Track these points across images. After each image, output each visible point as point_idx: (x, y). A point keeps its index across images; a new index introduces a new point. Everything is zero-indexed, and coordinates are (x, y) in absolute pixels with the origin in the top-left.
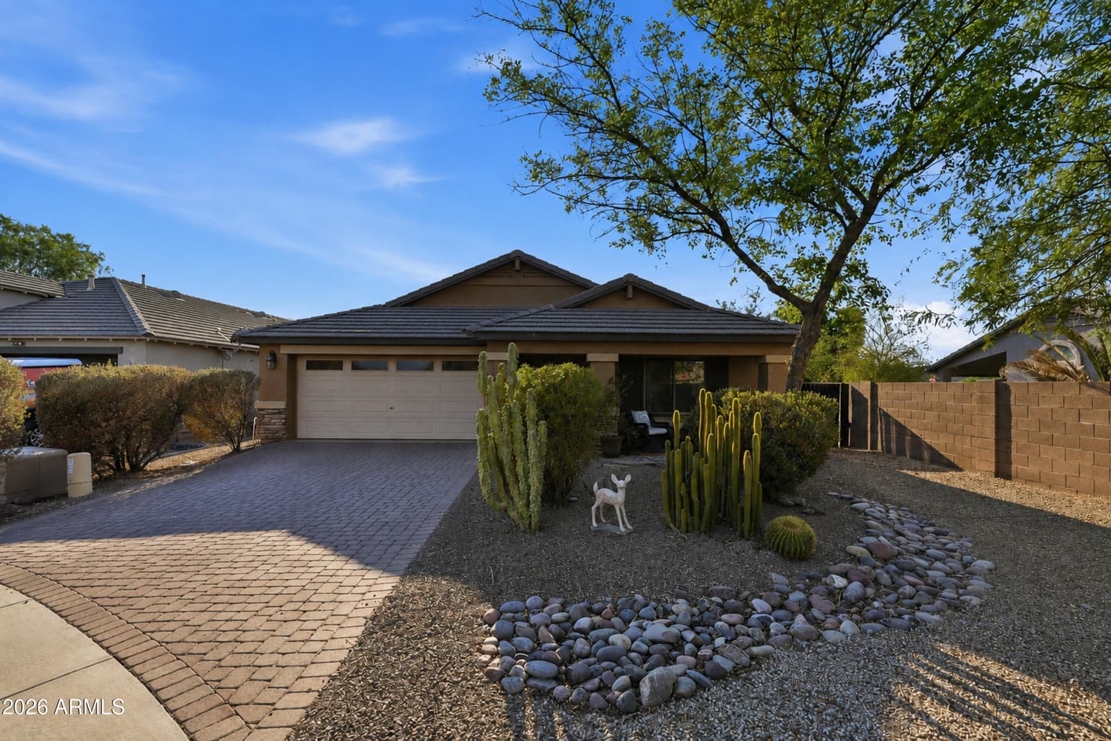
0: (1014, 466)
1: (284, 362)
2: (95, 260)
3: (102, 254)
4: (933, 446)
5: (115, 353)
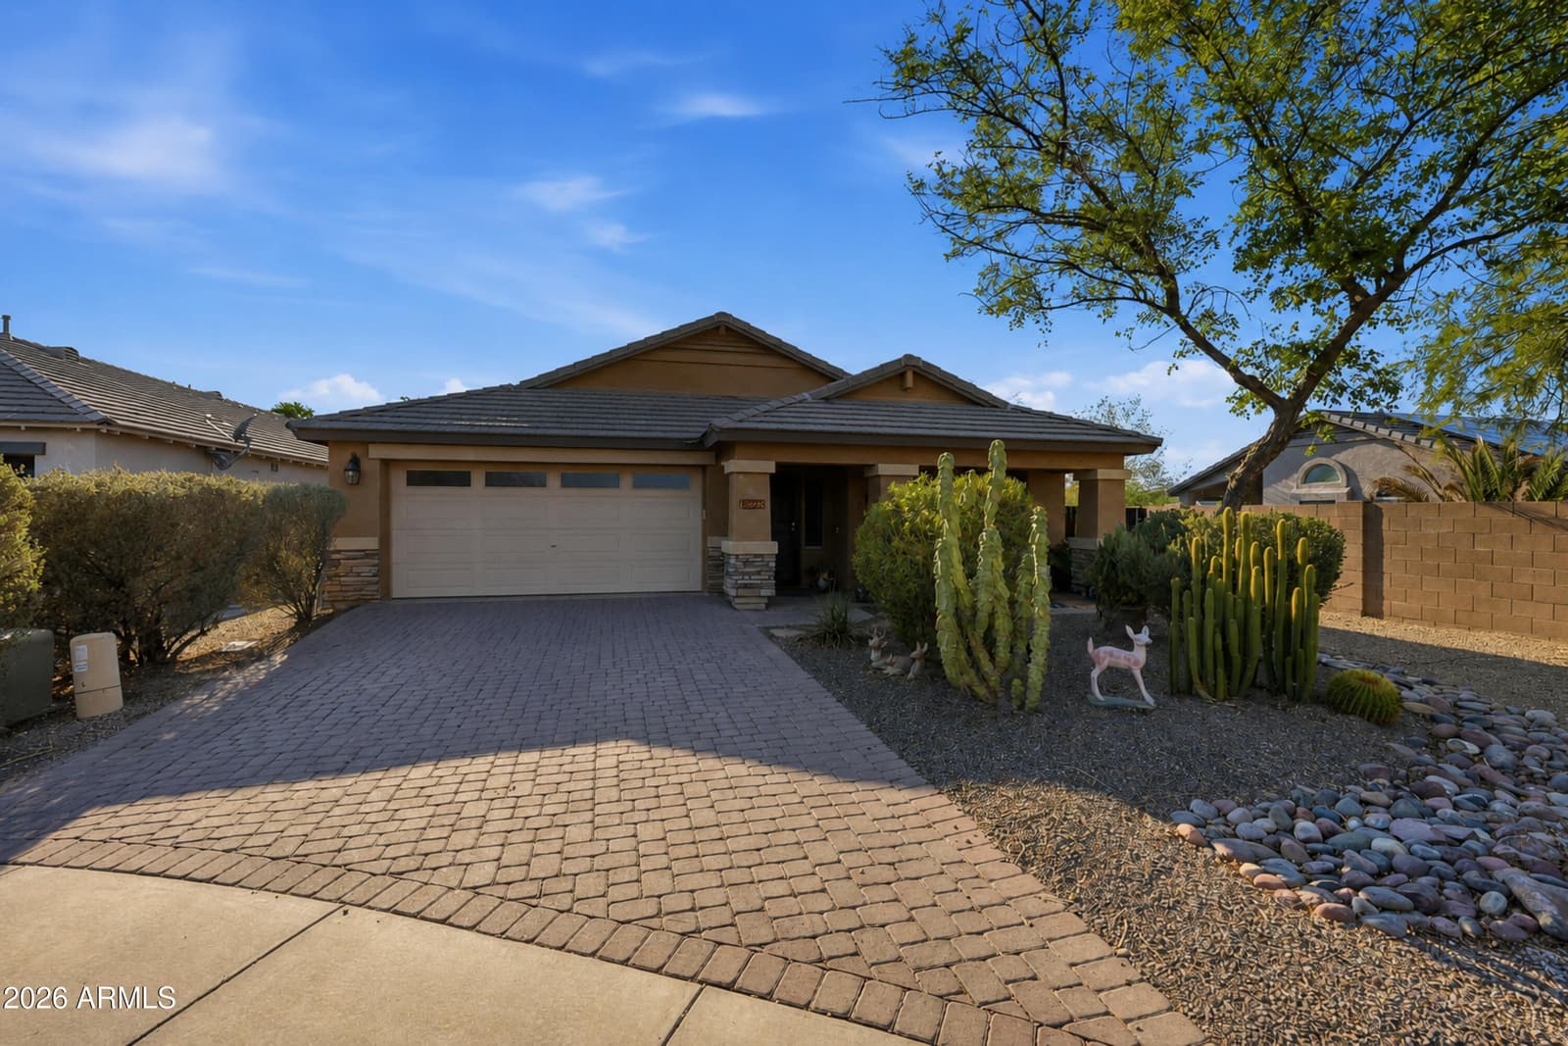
0: (1386, 603)
1: (373, 472)
5: (28, 452)
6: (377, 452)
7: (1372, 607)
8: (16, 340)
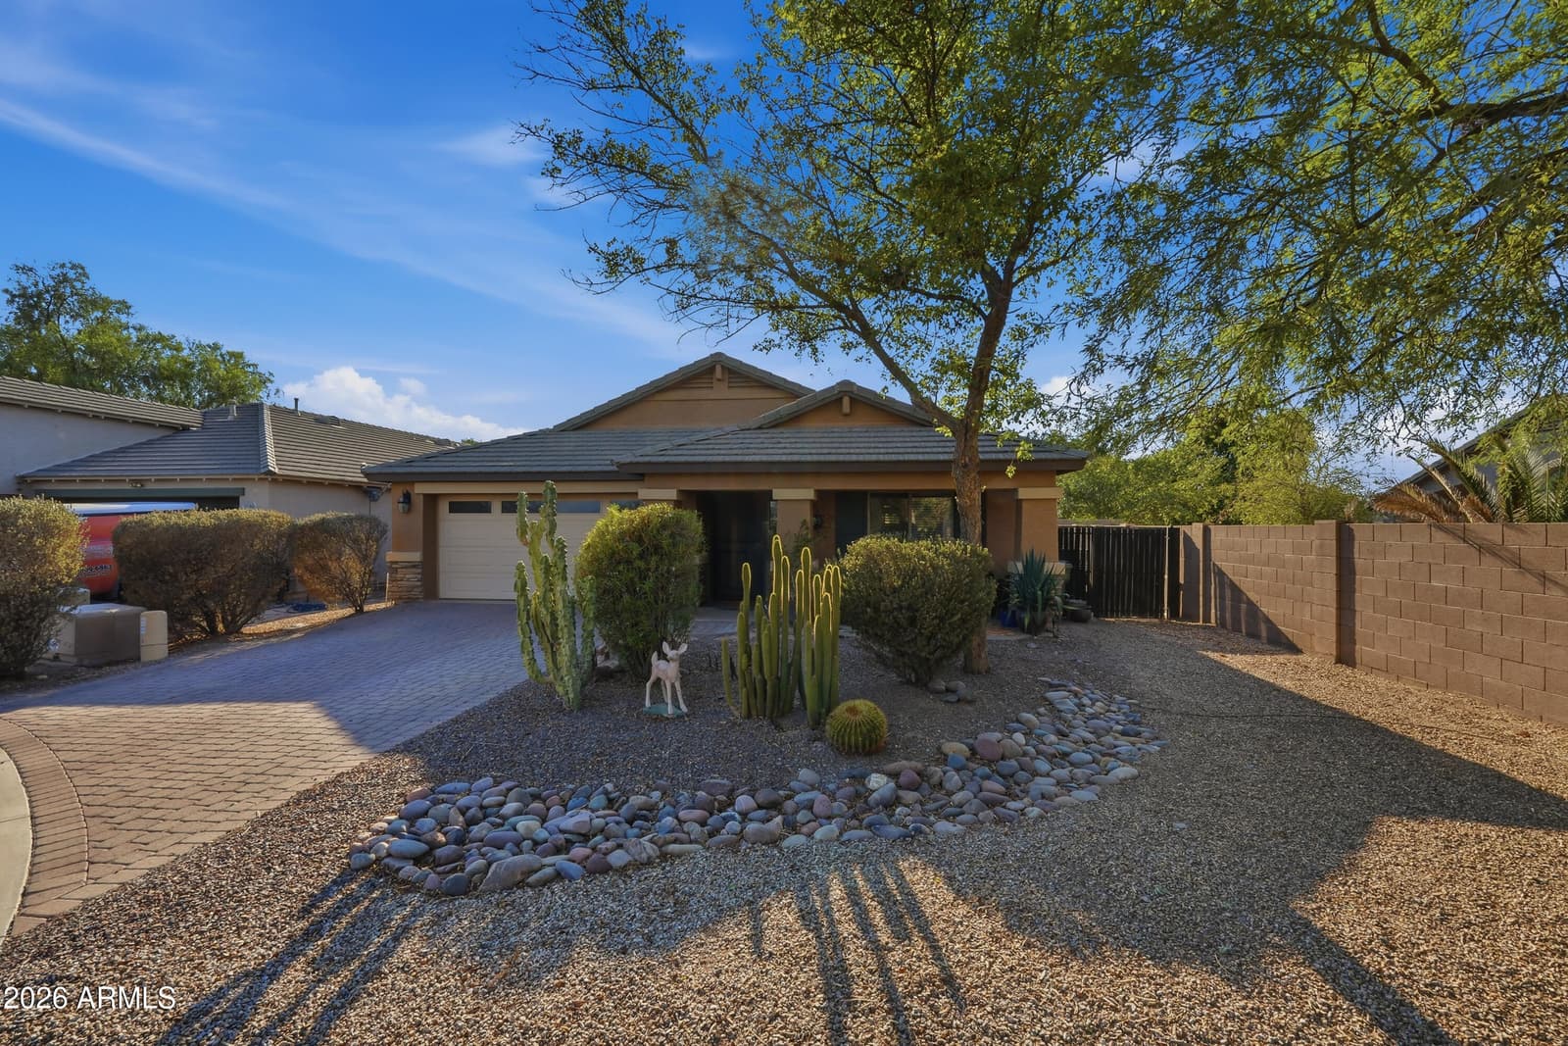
0: (1357, 647)
1: (419, 504)
2: (264, 381)
3: (271, 374)
4: (1271, 618)
5: (236, 495)
6: (421, 489)
7: (1345, 656)
8: (303, 413)
